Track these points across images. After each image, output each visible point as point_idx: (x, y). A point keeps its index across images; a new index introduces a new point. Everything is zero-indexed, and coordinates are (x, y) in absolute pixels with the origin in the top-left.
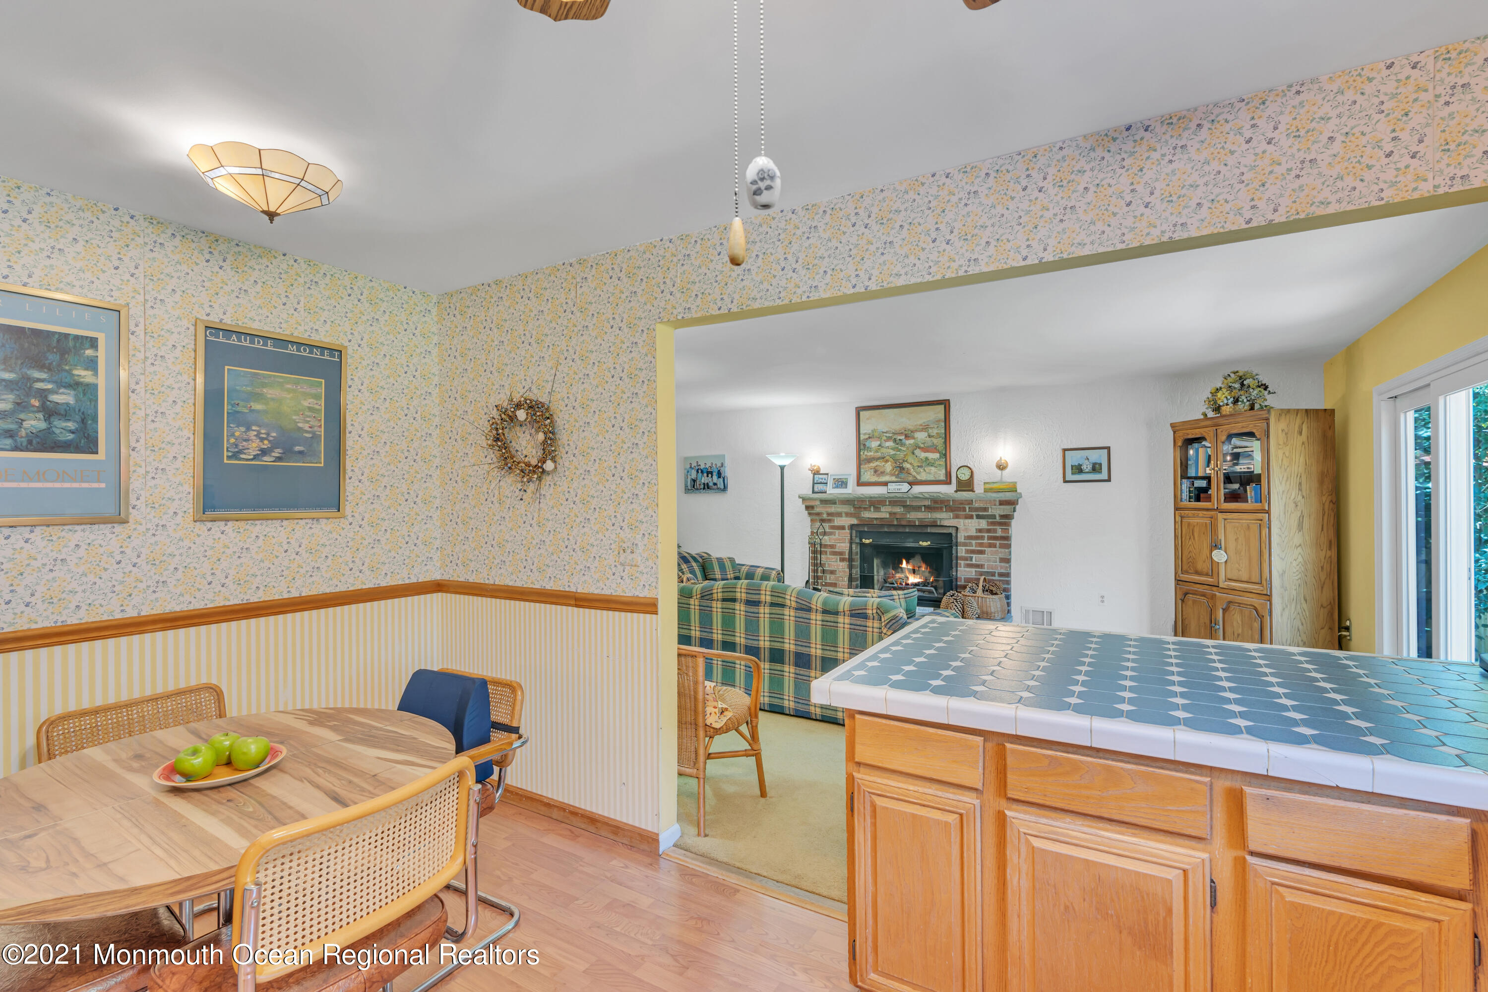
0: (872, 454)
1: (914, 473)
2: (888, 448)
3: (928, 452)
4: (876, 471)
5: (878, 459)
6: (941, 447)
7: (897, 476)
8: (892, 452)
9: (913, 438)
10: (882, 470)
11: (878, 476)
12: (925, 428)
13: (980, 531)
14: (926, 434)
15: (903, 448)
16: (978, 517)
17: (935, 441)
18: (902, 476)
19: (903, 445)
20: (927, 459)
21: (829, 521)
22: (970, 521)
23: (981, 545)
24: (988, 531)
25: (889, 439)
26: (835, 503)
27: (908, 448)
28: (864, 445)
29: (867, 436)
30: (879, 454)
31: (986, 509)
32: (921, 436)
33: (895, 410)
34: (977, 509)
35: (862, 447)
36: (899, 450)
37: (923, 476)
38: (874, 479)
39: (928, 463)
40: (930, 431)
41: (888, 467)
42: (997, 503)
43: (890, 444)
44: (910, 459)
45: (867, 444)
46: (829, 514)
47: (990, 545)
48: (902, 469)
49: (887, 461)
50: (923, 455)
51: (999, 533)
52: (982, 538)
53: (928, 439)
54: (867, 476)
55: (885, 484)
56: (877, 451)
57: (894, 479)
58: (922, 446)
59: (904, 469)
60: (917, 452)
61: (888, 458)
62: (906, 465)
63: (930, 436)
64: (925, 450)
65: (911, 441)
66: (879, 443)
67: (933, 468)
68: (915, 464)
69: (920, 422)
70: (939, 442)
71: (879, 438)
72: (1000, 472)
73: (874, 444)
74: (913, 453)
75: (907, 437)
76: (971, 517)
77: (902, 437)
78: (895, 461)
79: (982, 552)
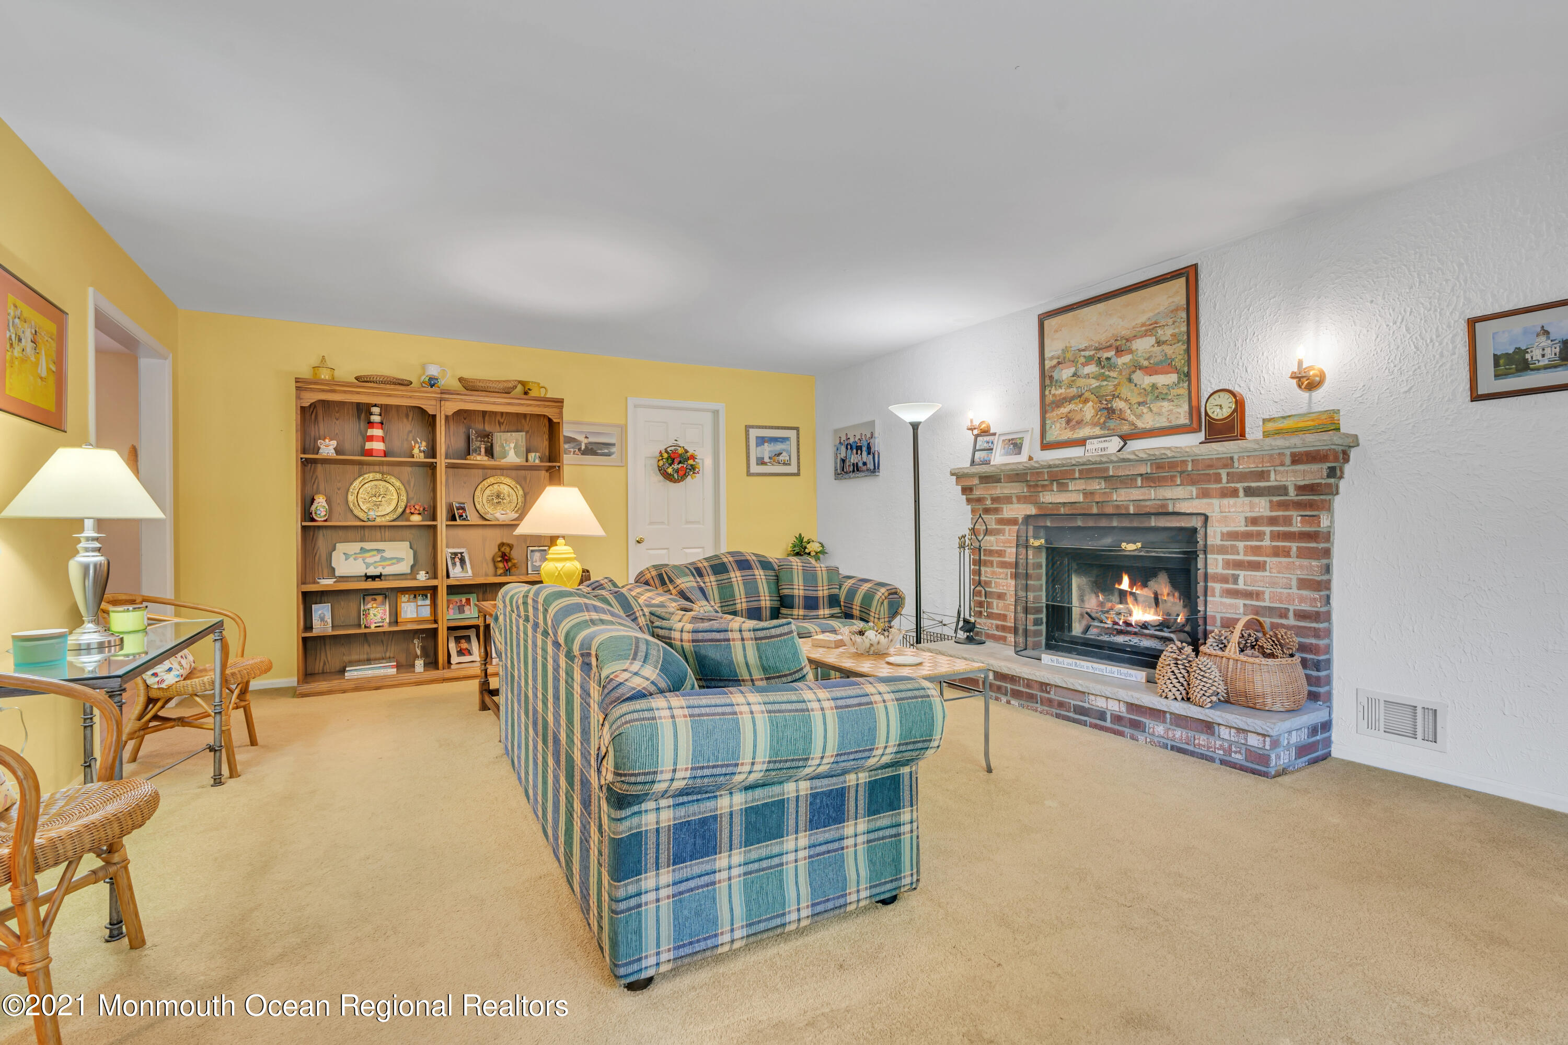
0: (1063, 391)
1: (1132, 418)
2: (1087, 376)
3: (1156, 373)
4: (1068, 421)
5: (1071, 399)
6: (1180, 361)
7: (1103, 426)
8: (1095, 383)
9: (1130, 351)
10: (1078, 418)
11: (1073, 429)
12: (1150, 329)
13: (1254, 521)
14: (1152, 340)
15: (1112, 374)
16: (1249, 492)
17: (1169, 350)
18: (1111, 424)
19: (1112, 367)
20: (1154, 386)
21: (996, 511)
22: (1232, 501)
23: (1256, 550)
24: (1273, 521)
25: (1089, 360)
26: (999, 481)
27: (1120, 372)
28: (1051, 377)
29: (1055, 362)
30: (1073, 391)
31: (1262, 475)
32: (1143, 345)
33: (1101, 306)
34: (1243, 477)
35: (1047, 382)
36: (1106, 378)
37: (1148, 421)
38: (1067, 435)
39: (1158, 394)
40: (1160, 332)
41: (1089, 411)
42: (1288, 460)
43: (1091, 369)
44: (1125, 391)
45: (1056, 375)
46: (995, 500)
47: (1276, 553)
48: (1111, 411)
49: (1086, 401)
50: (1147, 381)
51: (1297, 525)
52: (1260, 536)
53: (1157, 349)
54: (1057, 432)
55: (1082, 442)
56: (1070, 386)
57: (1097, 431)
58: (1146, 363)
59: (1113, 411)
60: (1138, 376)
61: (1087, 395)
62: (1118, 404)
63: (1159, 343)
64: (1150, 370)
65: (1126, 359)
66: (1073, 370)
67: (1165, 404)
68: (1135, 399)
69: (1143, 319)
70: (1177, 351)
71: (1074, 361)
72: (1305, 395)
73: (1066, 373)
74: (1130, 380)
75: (1119, 351)
76: (1234, 493)
77: (1111, 354)
78: (1100, 398)
79: (1257, 566)
